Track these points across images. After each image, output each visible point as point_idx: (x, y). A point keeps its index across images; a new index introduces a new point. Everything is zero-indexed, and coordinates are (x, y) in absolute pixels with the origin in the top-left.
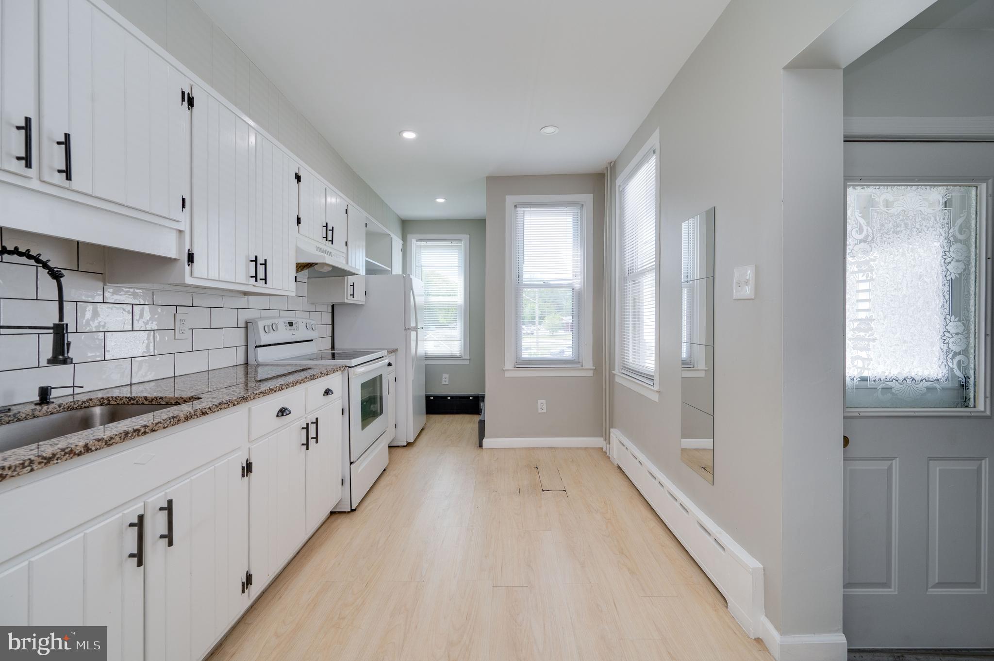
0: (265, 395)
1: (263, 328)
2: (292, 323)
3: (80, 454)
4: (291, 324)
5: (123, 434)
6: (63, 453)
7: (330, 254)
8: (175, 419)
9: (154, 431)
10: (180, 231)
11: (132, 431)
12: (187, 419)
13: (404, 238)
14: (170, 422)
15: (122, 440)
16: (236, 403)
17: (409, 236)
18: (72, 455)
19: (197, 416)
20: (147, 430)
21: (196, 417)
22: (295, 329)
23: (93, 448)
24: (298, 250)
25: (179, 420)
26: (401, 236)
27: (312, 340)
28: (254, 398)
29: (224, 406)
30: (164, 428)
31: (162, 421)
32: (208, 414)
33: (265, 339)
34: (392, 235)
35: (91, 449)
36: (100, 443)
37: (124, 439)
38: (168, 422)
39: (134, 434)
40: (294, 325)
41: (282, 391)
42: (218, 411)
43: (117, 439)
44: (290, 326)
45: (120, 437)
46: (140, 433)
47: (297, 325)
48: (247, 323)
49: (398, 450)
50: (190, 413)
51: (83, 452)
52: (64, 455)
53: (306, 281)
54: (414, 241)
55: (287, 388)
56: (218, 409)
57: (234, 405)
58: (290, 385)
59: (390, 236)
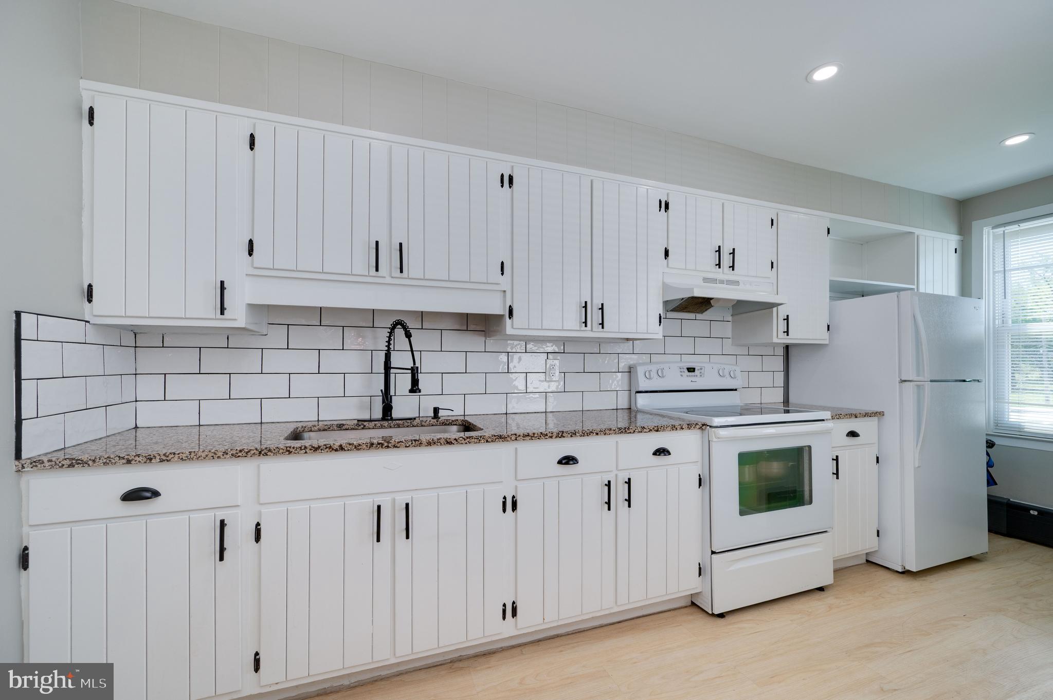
0: (533, 438)
1: (643, 374)
2: (694, 369)
3: (336, 450)
4: (691, 370)
5: (369, 444)
6: (325, 447)
7: (737, 283)
8: (417, 442)
9: (395, 447)
10: (505, 291)
11: (377, 443)
12: (429, 444)
13: (964, 229)
14: (412, 443)
15: (368, 448)
16: (489, 440)
17: (975, 224)
18: (331, 450)
19: (441, 443)
20: (390, 445)
21: (439, 444)
22: (699, 375)
23: (346, 449)
24: (665, 287)
25: (421, 443)
26: (953, 227)
27: (736, 390)
28: (516, 439)
29: (473, 440)
30: (406, 446)
31: (404, 441)
32: (453, 444)
34: (917, 231)
35: (344, 449)
36: (351, 446)
37: (370, 448)
38: (410, 443)
39: (379, 446)
40: (696, 371)
41: (563, 439)
42: (466, 443)
43: (364, 446)
44: (689, 371)
45: (367, 446)
46: (384, 447)
47: (702, 371)
48: (630, 368)
50: (433, 440)
51: (339, 449)
52: (326, 448)
53: (730, 318)
54: (986, 230)
55: (571, 436)
56: (466, 441)
57: (487, 441)
58: (577, 434)
59: (914, 233)
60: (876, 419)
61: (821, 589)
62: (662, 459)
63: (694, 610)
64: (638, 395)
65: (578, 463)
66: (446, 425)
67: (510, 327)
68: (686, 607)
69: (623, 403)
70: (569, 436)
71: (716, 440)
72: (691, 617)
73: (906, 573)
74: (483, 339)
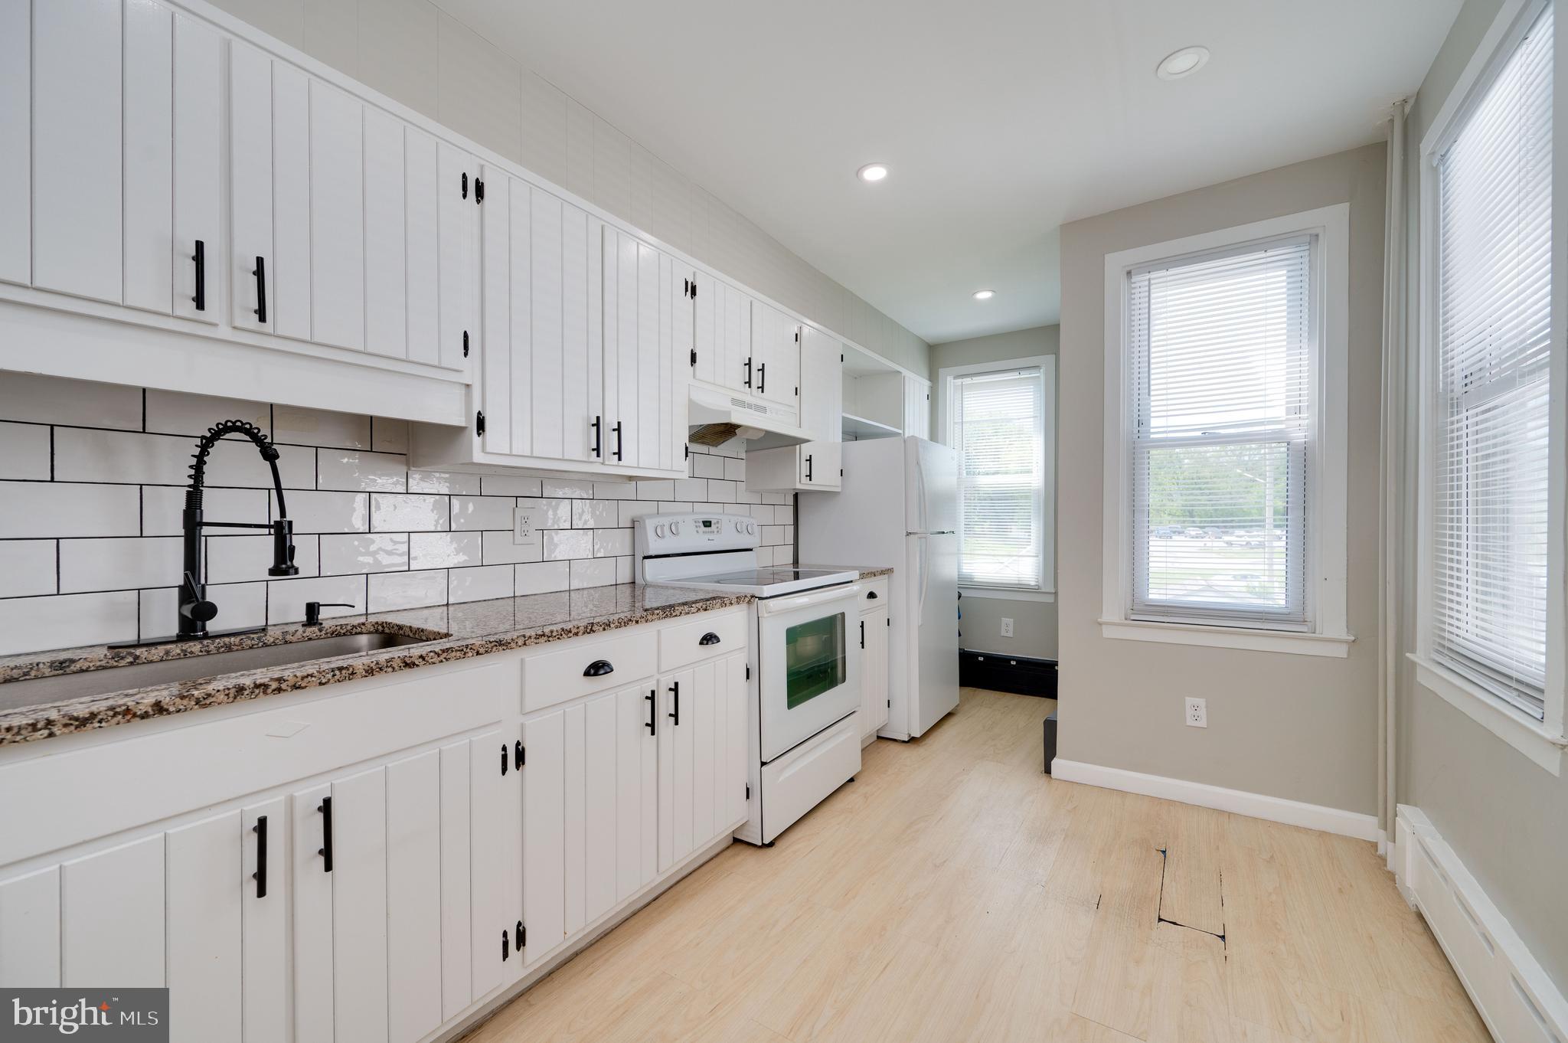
0: (551, 639)
1: (654, 529)
2: (710, 522)
3: (145, 716)
4: (707, 524)
5: (233, 691)
6: (111, 713)
7: (763, 409)
8: (344, 672)
9: (298, 688)
10: (468, 386)
11: (252, 686)
12: (370, 672)
13: (933, 377)
14: (334, 676)
15: (231, 699)
16: (482, 650)
17: (942, 371)
18: (129, 717)
19: (394, 668)
20: (284, 686)
21: (390, 669)
22: (716, 530)
23: (172, 709)
24: (693, 406)
25: (353, 674)
26: (926, 373)
27: (751, 550)
28: (525, 644)
29: (454, 654)
30: (321, 684)
31: (316, 674)
32: (417, 666)
33: (655, 546)
34: (905, 372)
35: (167, 710)
36: (185, 702)
37: (235, 698)
38: (329, 676)
39: (257, 691)
40: (712, 525)
41: (592, 634)
42: (442, 661)
43: (221, 697)
44: (705, 526)
45: (227, 695)
46: (269, 691)
47: (719, 525)
48: (633, 522)
49: (893, 746)
50: (377, 663)
51: (151, 713)
52: (114, 716)
53: (743, 456)
54: (950, 379)
55: (604, 629)
56: (442, 658)
57: (478, 653)
58: (612, 625)
59: (901, 373)
60: (886, 576)
61: (852, 780)
62: (711, 648)
63: (739, 848)
64: (647, 561)
65: (612, 670)
66: (339, 635)
67: (479, 451)
68: (728, 848)
69: (624, 576)
70: (601, 629)
71: (766, 615)
72: (739, 859)
73: (912, 740)
74: (404, 469)
